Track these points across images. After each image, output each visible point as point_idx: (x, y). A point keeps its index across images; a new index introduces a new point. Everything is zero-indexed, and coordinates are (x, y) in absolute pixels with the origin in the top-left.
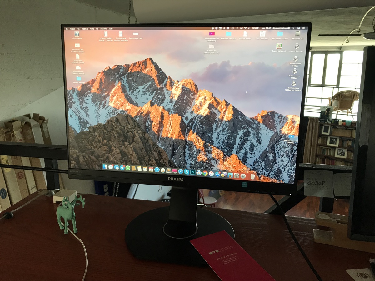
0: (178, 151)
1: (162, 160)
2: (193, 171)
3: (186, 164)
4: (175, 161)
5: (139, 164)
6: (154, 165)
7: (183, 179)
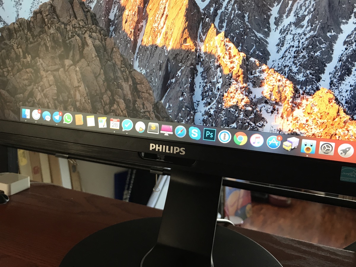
0: (176, 81)
1: (139, 102)
2: (211, 131)
3: (195, 113)
4: (169, 106)
5: (89, 110)
6: (122, 114)
7: (183, 150)
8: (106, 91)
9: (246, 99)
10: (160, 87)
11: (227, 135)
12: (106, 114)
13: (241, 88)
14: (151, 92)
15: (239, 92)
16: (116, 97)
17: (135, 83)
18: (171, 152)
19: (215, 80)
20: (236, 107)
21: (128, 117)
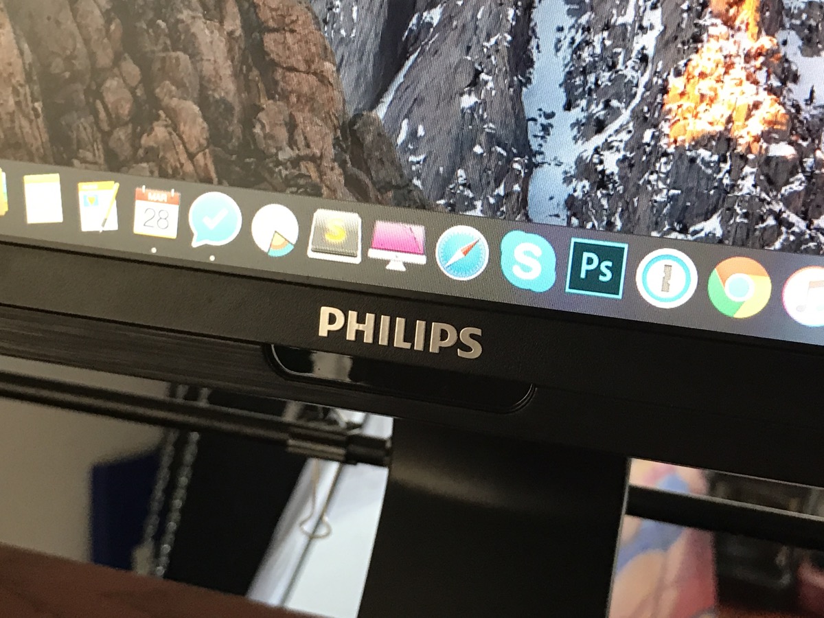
2: (603, 253)
5: (37, 149)
6: (189, 167)
7: (472, 336)
8: (117, 59)
9: (771, 109)
10: (372, 46)
11: (677, 269)
12: (114, 165)
13: (748, 57)
14: (328, 66)
15: (738, 72)
16: (166, 91)
17: (254, 27)
18: (419, 345)
19: (629, 17)
20: (724, 142)
21: (220, 183)
